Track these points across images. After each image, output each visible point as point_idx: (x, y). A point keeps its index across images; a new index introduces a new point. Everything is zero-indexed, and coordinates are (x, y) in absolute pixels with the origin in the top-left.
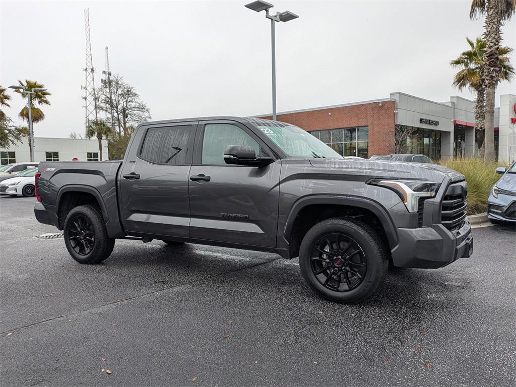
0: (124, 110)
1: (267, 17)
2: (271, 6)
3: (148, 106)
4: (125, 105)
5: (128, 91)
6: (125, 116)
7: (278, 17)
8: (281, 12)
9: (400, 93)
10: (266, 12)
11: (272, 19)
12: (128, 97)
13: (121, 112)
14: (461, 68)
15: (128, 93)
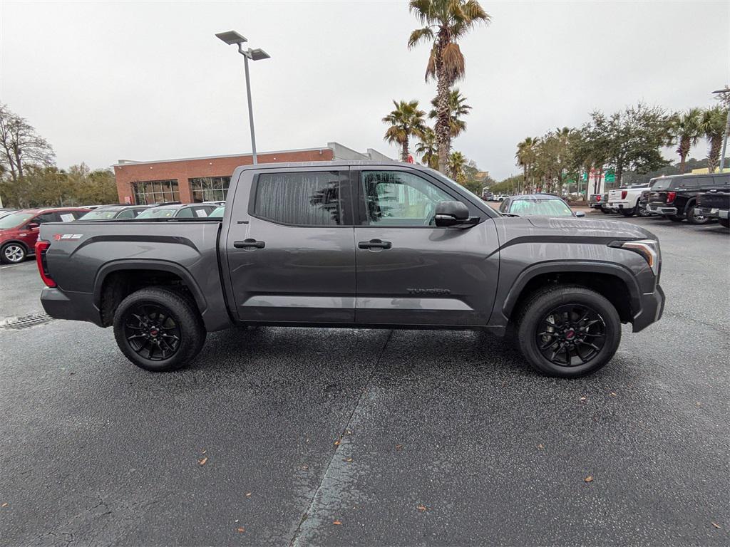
0: (15, 145)
1: (240, 52)
2: (245, 40)
3: (48, 142)
4: (16, 139)
5: (17, 122)
6: (18, 152)
7: (250, 54)
8: (253, 49)
9: (336, 143)
10: (238, 46)
11: (245, 55)
12: (19, 130)
13: (11, 147)
14: (389, 125)
15: (17, 124)
